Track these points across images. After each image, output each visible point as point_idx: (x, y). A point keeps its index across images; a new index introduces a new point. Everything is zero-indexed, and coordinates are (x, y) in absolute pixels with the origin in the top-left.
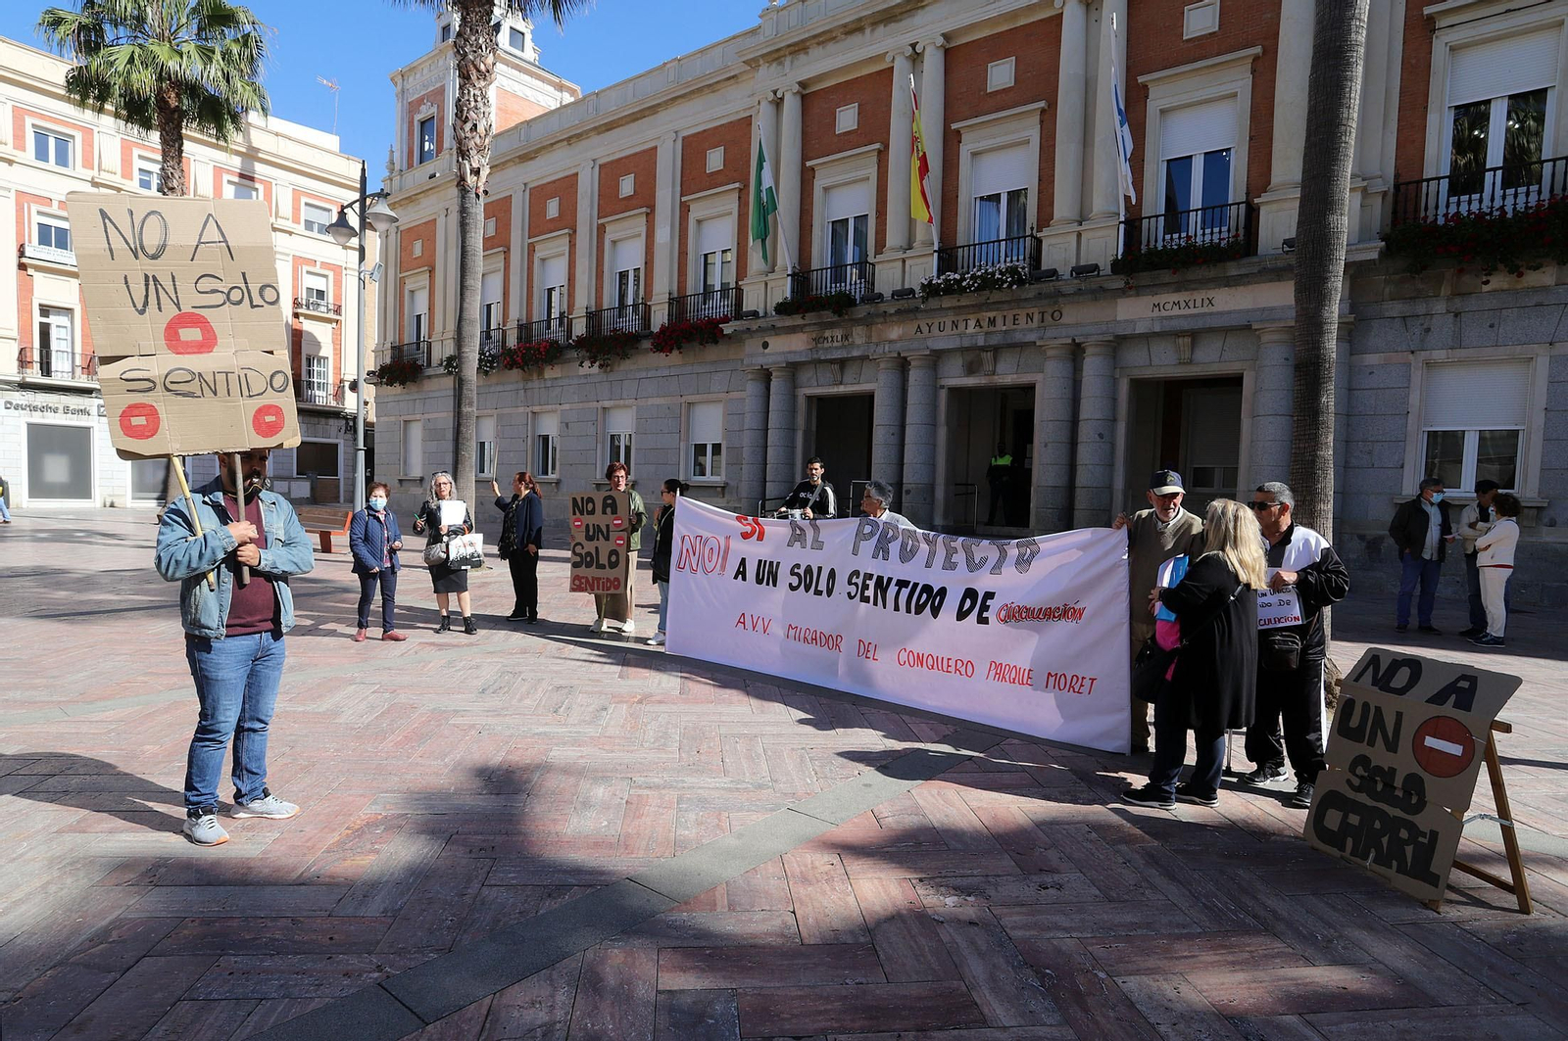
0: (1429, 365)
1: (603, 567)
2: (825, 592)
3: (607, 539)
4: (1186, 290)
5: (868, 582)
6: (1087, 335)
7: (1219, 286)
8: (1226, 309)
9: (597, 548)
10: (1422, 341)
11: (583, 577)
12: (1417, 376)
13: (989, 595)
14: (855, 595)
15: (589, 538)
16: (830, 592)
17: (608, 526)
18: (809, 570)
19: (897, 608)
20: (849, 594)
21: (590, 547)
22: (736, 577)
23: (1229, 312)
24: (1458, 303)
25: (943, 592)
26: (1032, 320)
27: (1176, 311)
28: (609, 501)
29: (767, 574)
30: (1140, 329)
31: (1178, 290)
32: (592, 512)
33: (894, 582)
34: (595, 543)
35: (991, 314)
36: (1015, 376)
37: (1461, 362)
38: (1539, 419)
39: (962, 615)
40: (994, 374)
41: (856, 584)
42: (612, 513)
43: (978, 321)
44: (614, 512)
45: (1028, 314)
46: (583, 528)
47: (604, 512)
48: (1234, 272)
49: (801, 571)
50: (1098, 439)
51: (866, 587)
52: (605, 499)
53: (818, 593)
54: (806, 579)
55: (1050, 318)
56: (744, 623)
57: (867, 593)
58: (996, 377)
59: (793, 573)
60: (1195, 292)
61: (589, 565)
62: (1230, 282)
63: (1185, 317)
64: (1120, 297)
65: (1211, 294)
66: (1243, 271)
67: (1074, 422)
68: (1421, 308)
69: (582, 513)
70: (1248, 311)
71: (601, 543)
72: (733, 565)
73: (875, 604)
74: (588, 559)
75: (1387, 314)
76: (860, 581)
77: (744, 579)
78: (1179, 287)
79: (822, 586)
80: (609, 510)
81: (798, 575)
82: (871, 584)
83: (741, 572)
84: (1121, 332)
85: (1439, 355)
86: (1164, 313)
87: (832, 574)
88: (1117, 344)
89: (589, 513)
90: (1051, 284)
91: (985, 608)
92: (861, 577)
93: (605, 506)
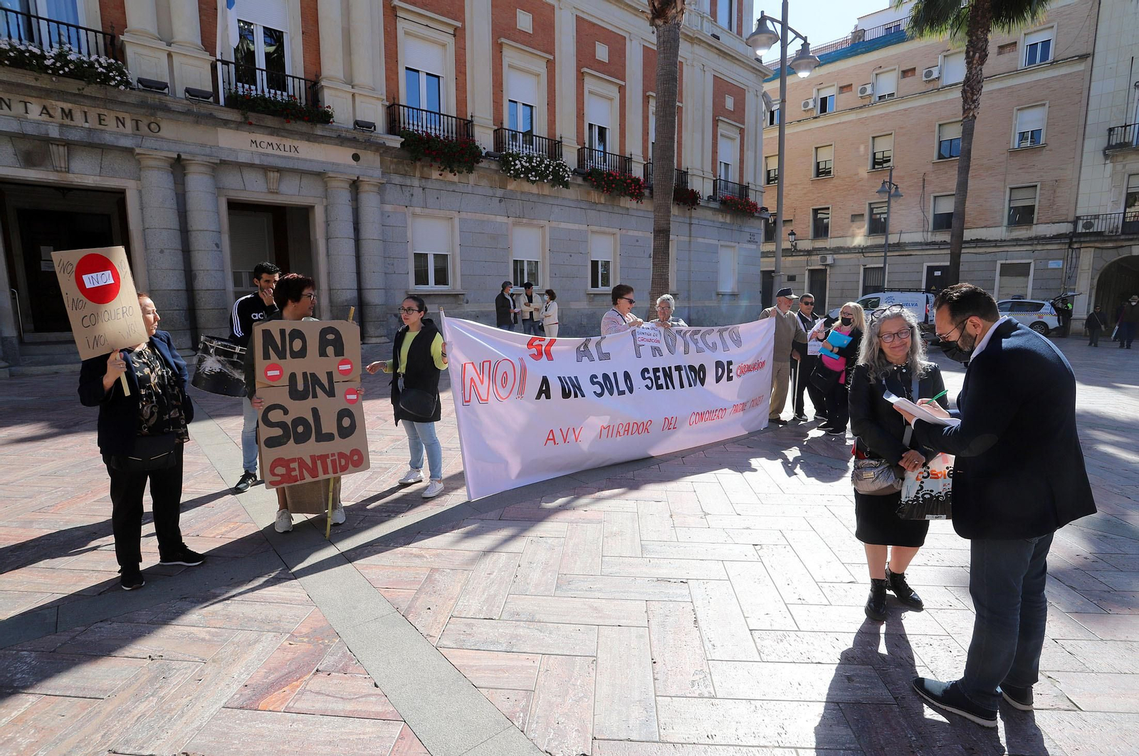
0: (414, 214)
1: (330, 437)
2: (627, 391)
3: (331, 393)
4: (278, 135)
5: (658, 374)
6: (194, 154)
7: (302, 139)
8: (308, 158)
9: (315, 412)
10: (410, 201)
11: (293, 460)
12: (409, 221)
13: (730, 363)
14: (652, 385)
15: (295, 395)
16: (631, 391)
17: (330, 375)
18: (606, 377)
19: (682, 386)
20: (647, 386)
21: (301, 409)
22: (538, 397)
23: (311, 161)
24: (424, 183)
25: (702, 367)
26: (124, 125)
27: (270, 150)
28: (331, 337)
29: (571, 389)
30: (242, 158)
31: (271, 134)
32: (302, 353)
33: (673, 369)
34: (310, 402)
35: (67, 106)
36: (98, 178)
37: (426, 216)
38: (458, 250)
39: (718, 380)
40: (68, 172)
41: (649, 378)
42: (336, 355)
43: (45, 108)
44: (339, 351)
45: (117, 118)
46: (285, 381)
47: (323, 353)
48: (319, 133)
49: (600, 379)
50: (215, 248)
51: (657, 378)
52: (324, 332)
53: (621, 393)
54: (606, 384)
55: (147, 128)
56: (554, 439)
57: (660, 382)
58: (71, 175)
59: (593, 383)
60: (284, 139)
61: (301, 439)
62: (311, 138)
63: (279, 156)
64: (220, 126)
65: (296, 143)
66: (325, 133)
67: (184, 231)
68: (408, 182)
69: (282, 355)
70: (323, 162)
71: (322, 401)
72: (533, 386)
73: (668, 388)
74: (300, 429)
75: (393, 182)
76: (651, 375)
77: (548, 397)
78: (273, 132)
79: (623, 386)
80: (330, 350)
81: (598, 383)
82: (661, 374)
83: (545, 390)
84: (224, 157)
85: (418, 210)
86: (260, 150)
87: (627, 376)
88: (220, 166)
89: (295, 355)
90: (157, 96)
91: (730, 371)
92: (651, 371)
93: (323, 344)
